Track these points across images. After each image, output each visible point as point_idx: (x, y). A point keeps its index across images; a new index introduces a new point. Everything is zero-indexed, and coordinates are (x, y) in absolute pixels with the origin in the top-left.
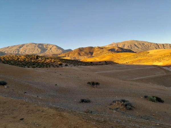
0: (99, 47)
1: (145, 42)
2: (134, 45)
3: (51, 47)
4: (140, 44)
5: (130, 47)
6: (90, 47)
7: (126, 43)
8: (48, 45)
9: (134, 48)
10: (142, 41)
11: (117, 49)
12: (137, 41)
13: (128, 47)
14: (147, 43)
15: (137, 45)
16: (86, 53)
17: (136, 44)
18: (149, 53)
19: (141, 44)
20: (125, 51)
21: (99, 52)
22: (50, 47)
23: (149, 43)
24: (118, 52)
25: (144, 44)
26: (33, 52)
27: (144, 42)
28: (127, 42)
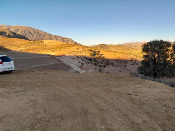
2: (28, 32)
4: (35, 32)
5: (24, 33)
7: (19, 28)
9: (28, 35)
10: (37, 29)
11: (8, 33)
12: (32, 28)
13: (22, 33)
15: (32, 33)
17: (31, 31)
18: (43, 42)
19: (36, 32)
20: (18, 36)
23: (43, 32)
24: (9, 36)
25: (39, 33)
27: (39, 30)
28: (21, 27)
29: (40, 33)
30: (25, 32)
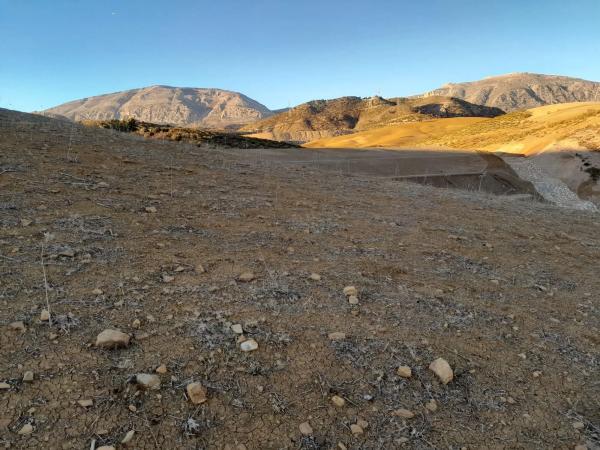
0: (381, 98)
1: (572, 79)
2: (524, 91)
3: (225, 98)
4: (550, 90)
5: (509, 98)
6: (348, 98)
7: (496, 86)
8: (213, 92)
9: (525, 102)
10: (558, 78)
12: (539, 76)
13: (503, 99)
14: (576, 83)
15: (539, 94)
16: (332, 120)
17: (534, 88)
18: (530, 116)
19: (555, 88)
20: (475, 112)
21: (378, 118)
22: (223, 99)
23: (585, 83)
25: (565, 88)
26: (163, 118)
27: (568, 79)
28: (501, 81)
29: (570, 89)
30: (513, 94)
